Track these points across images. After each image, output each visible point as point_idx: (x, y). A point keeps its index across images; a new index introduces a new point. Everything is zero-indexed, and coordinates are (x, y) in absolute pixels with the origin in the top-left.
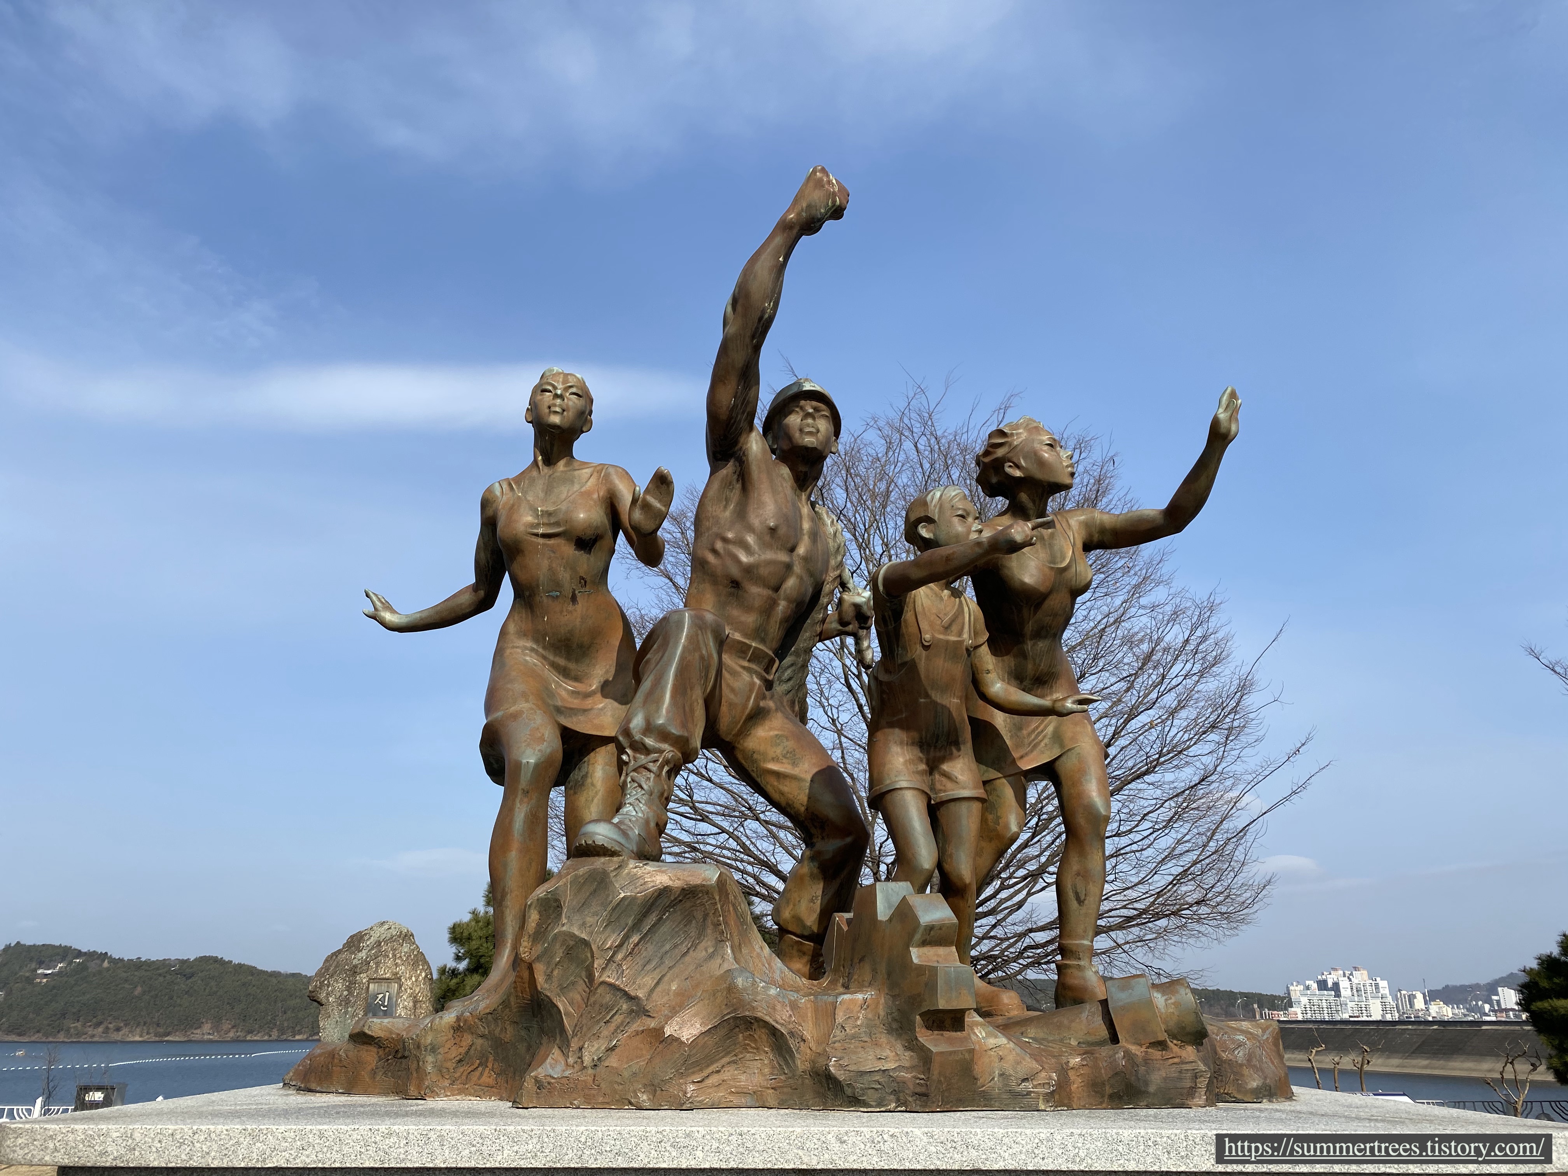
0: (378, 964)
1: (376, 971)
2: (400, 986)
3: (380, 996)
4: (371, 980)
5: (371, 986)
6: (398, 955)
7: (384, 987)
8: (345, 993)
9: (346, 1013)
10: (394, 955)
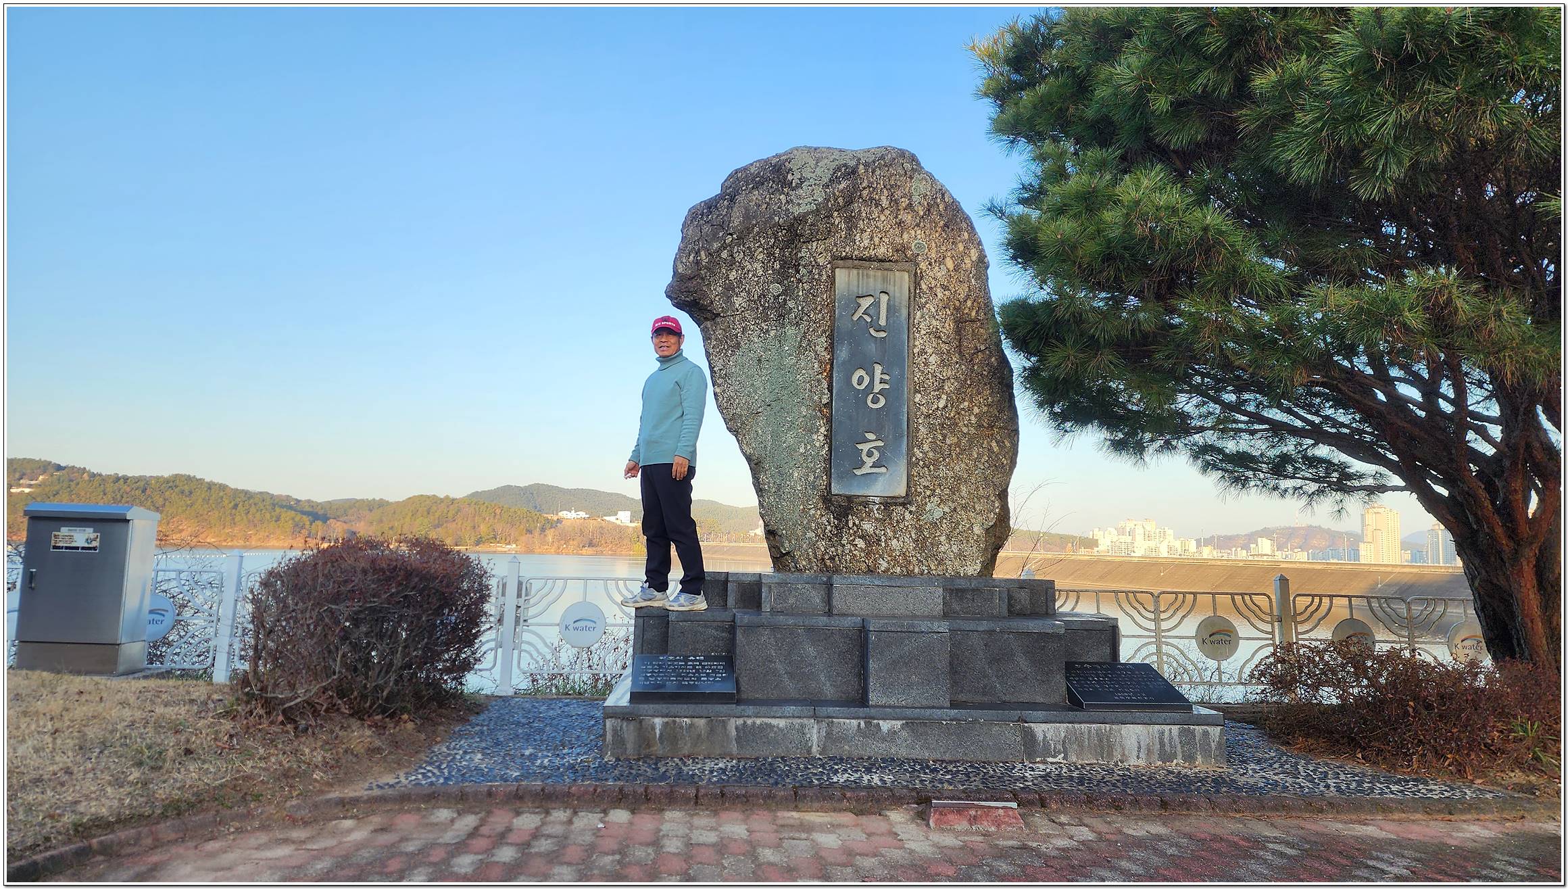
0: (851, 222)
1: (850, 238)
2: (917, 279)
3: (866, 303)
4: (839, 260)
5: (841, 276)
6: (904, 202)
7: (873, 279)
8: (776, 288)
9: (780, 339)
10: (894, 202)
